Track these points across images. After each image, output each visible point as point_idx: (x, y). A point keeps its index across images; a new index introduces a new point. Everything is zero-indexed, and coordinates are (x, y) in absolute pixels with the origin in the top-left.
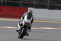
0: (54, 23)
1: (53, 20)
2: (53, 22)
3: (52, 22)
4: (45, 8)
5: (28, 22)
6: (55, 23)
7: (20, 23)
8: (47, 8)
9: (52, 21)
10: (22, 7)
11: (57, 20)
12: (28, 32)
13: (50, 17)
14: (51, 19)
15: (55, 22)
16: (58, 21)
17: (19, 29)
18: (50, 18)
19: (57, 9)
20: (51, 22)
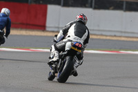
0: (106, 40)
1: (104, 33)
2: (104, 38)
3: (102, 37)
4: (86, 7)
5: (80, 43)
6: (109, 40)
7: (59, 45)
8: (91, 7)
9: (102, 35)
10: (33, 4)
11: (113, 34)
12: (77, 67)
13: (98, 26)
14: (99, 30)
15: (108, 38)
16: (115, 36)
17: (55, 59)
18: (96, 28)
19: (113, 9)
20: (98, 37)
